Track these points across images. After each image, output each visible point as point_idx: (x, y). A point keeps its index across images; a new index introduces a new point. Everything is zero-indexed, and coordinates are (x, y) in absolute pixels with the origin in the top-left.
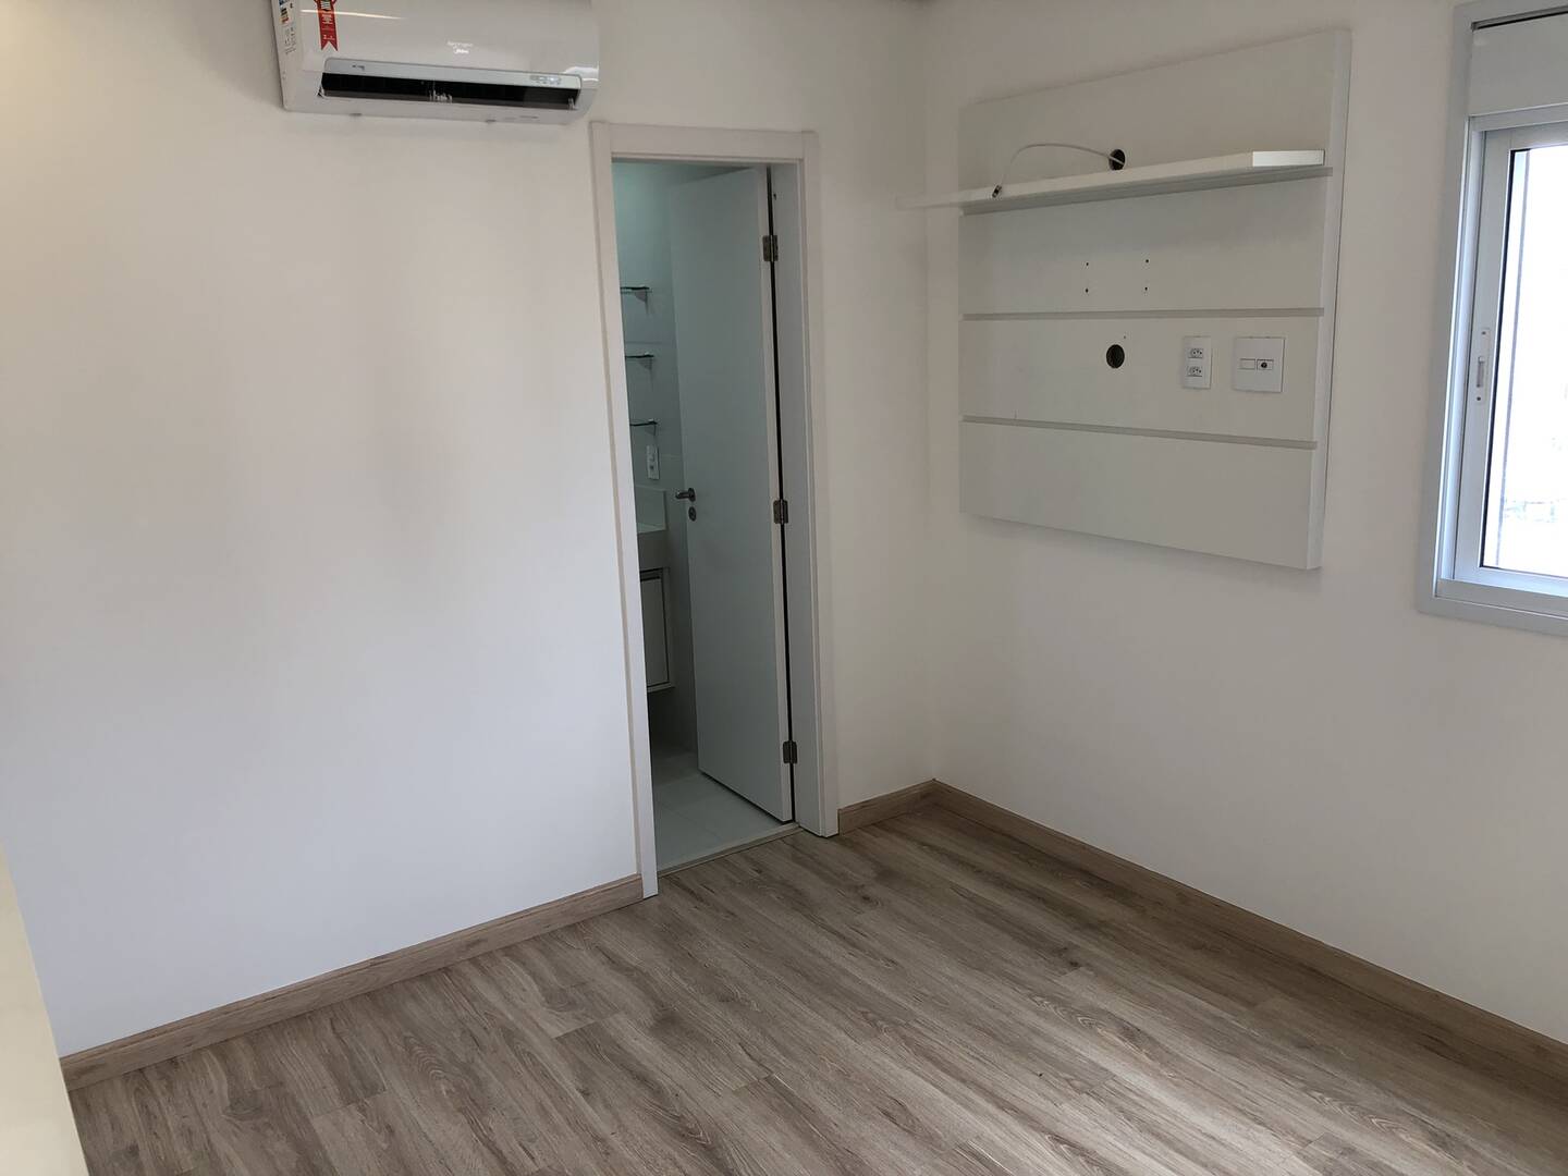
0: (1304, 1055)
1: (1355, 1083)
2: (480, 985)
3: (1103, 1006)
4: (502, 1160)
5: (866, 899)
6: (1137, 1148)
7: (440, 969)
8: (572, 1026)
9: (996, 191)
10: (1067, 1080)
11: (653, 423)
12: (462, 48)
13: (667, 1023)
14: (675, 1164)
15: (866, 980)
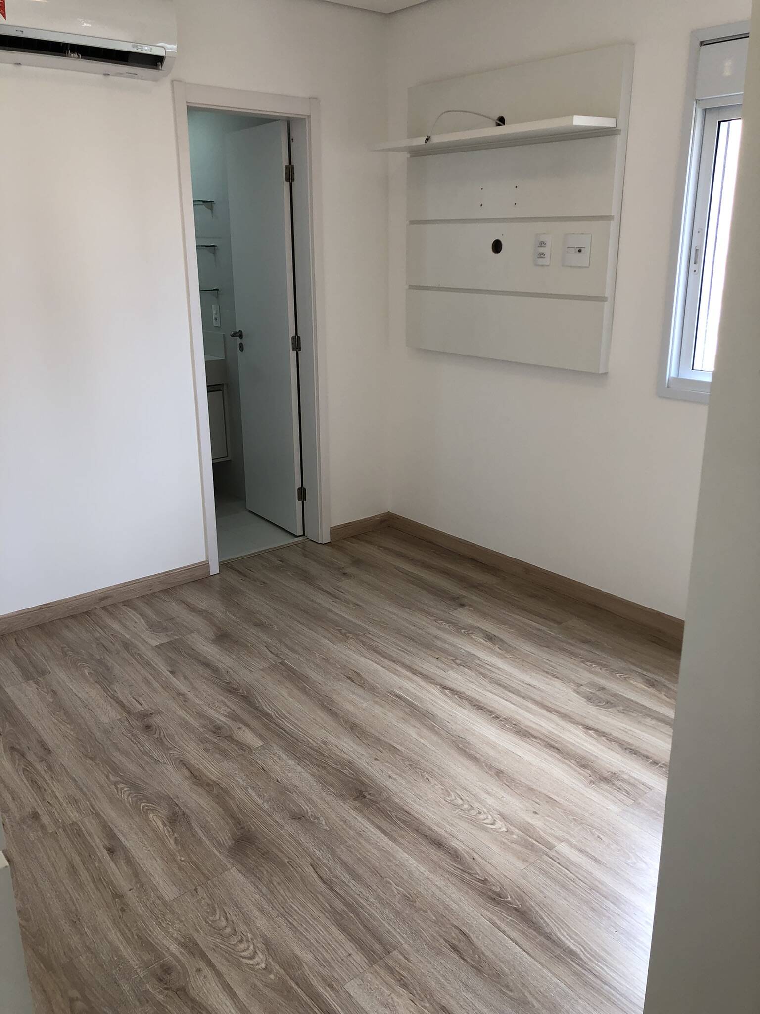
0: (586, 646)
1: (609, 658)
2: (109, 621)
3: (476, 625)
4: (123, 705)
5: (345, 574)
6: (488, 691)
7: (83, 613)
8: (165, 640)
9: (427, 139)
10: (452, 660)
11: (216, 290)
12: (87, 23)
13: (223, 637)
14: (226, 705)
15: (342, 614)
